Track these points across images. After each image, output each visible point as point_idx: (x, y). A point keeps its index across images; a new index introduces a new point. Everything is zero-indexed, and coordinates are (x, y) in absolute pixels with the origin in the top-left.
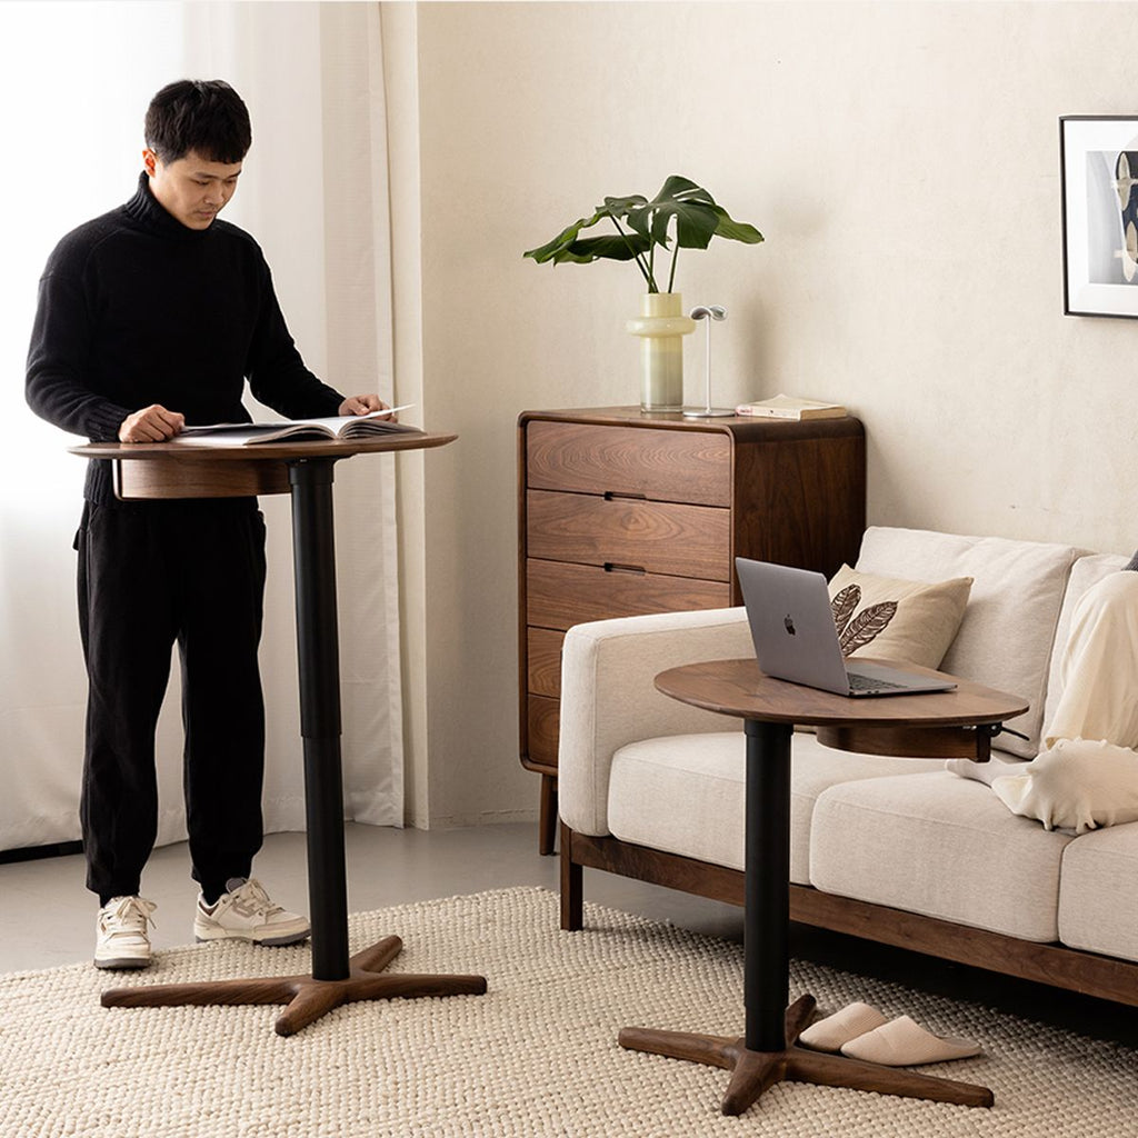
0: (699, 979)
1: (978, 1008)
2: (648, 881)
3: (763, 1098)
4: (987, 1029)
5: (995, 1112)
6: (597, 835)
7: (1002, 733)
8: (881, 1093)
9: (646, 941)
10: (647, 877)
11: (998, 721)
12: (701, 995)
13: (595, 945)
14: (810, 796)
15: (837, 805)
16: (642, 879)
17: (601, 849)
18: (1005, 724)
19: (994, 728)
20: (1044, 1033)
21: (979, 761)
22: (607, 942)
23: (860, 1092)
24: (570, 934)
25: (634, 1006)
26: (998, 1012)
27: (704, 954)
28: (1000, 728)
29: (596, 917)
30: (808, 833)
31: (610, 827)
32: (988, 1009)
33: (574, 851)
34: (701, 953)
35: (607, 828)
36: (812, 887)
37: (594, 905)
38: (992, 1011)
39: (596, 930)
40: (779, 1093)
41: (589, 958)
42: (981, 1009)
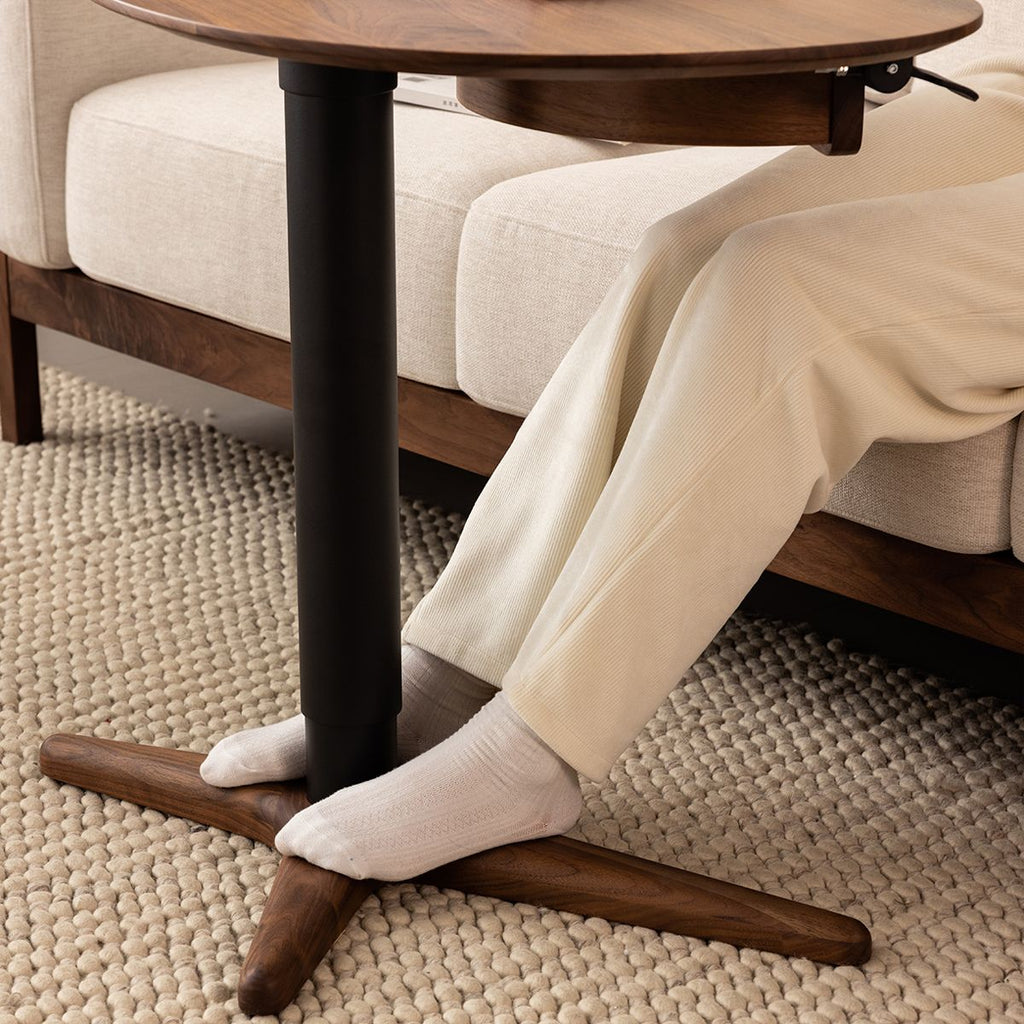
0: (245, 565)
1: (801, 635)
2: (149, 360)
3: (342, 943)
4: (826, 699)
5: (877, 983)
6: (51, 266)
7: (917, 83)
8: (613, 920)
9: (157, 466)
10: (147, 352)
11: (905, 56)
12: (242, 611)
13: (57, 481)
14: (453, 203)
15: (511, 225)
16: (139, 357)
17: (64, 296)
18: (923, 61)
19: (892, 69)
20: (946, 708)
21: (834, 152)
22: (82, 472)
23: (567, 916)
24: (16, 451)
25: (101, 648)
26: (846, 649)
27: (263, 499)
28: (909, 71)
29: (74, 410)
30: (452, 283)
31: (72, 251)
32: (823, 642)
33: (17, 295)
34: (256, 495)
35: (68, 256)
36: (461, 394)
37: (75, 381)
38: (830, 646)
39: (69, 439)
40: (379, 926)
41: (36, 515)
42: (808, 639)
